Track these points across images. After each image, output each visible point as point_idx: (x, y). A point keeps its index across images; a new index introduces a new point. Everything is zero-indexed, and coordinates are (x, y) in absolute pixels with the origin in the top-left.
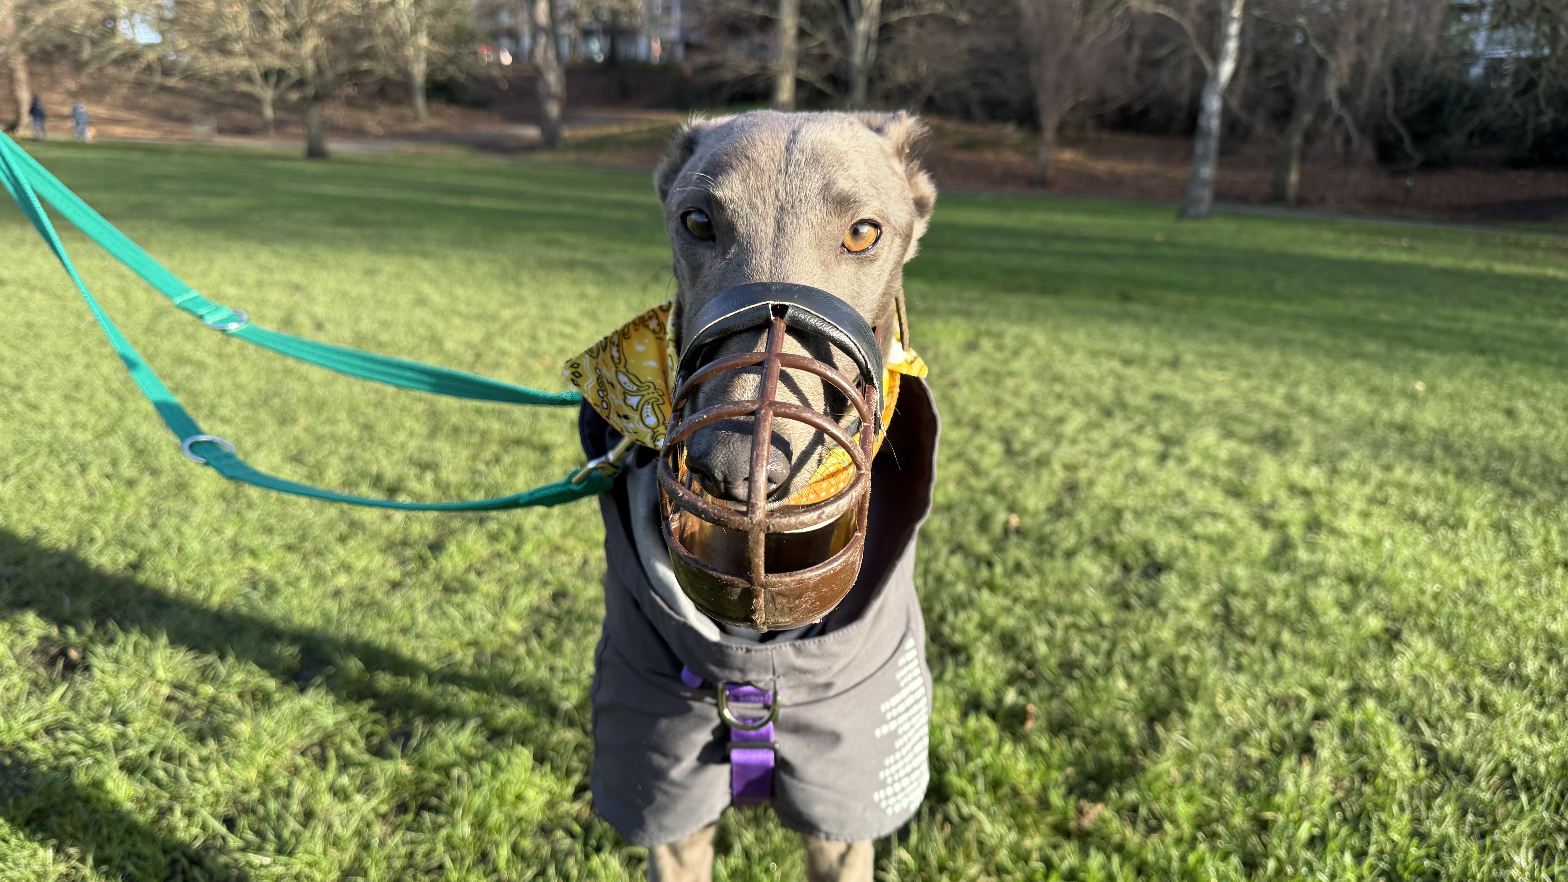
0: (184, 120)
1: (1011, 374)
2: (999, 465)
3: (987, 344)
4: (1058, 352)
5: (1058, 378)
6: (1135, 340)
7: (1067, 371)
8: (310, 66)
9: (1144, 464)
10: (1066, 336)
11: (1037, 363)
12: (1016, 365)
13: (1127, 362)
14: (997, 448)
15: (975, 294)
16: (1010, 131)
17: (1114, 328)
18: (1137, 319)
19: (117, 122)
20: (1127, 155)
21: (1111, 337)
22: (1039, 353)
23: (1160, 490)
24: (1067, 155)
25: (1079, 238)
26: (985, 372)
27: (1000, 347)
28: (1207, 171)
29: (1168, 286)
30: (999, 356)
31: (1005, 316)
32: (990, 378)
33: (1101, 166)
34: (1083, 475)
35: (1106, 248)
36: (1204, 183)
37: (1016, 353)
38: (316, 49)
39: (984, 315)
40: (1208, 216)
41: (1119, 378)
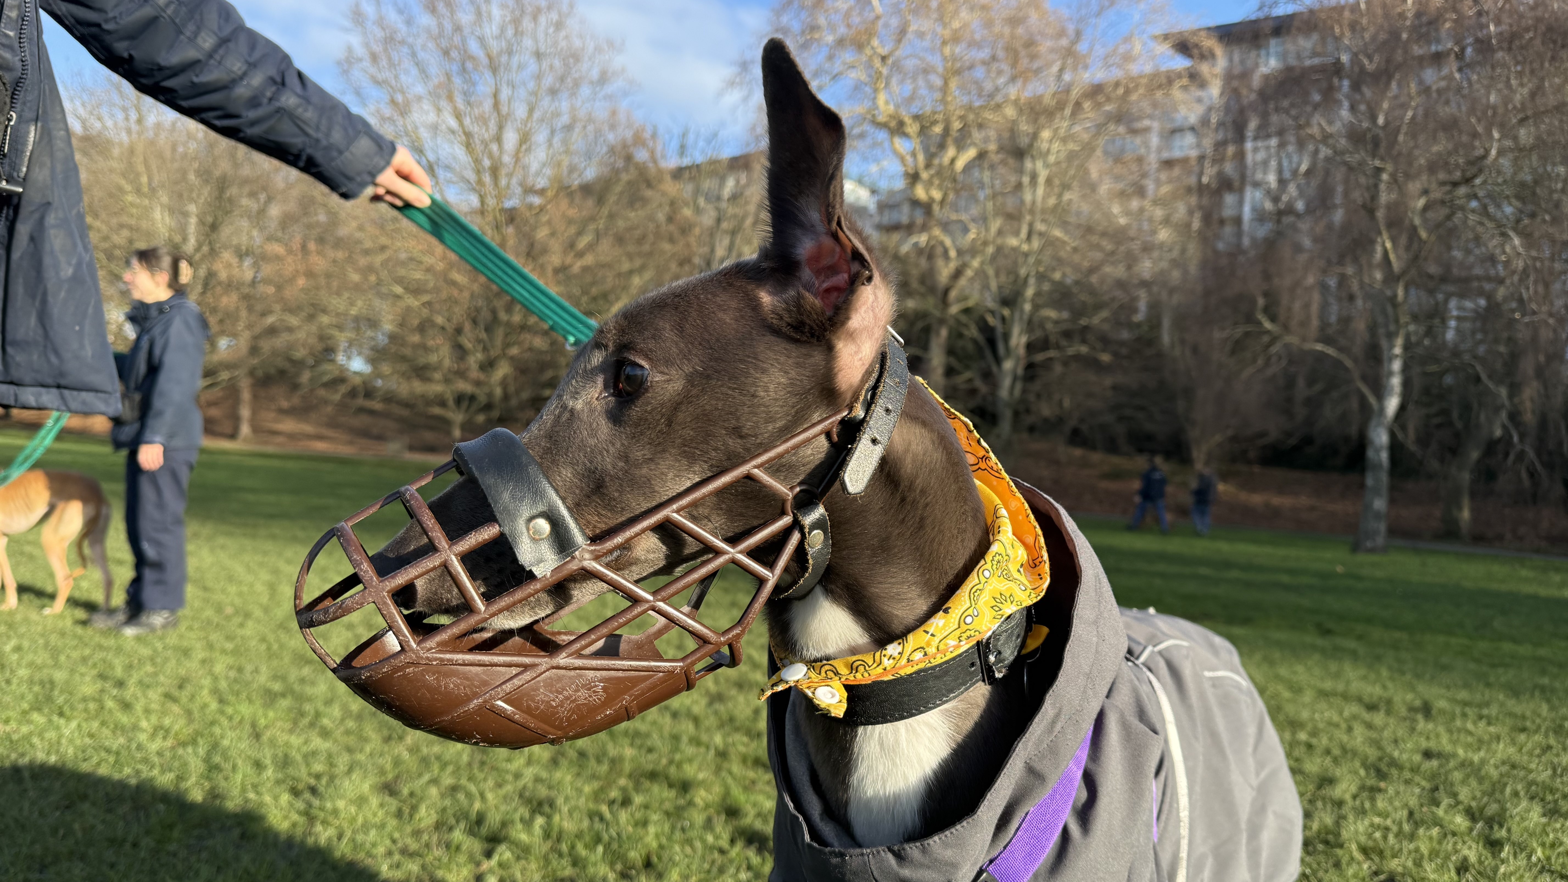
0: (380, 438)
6: (1364, 678)
7: (1304, 715)
8: (498, 392)
9: (1472, 851)
13: (1372, 707)
17: (1333, 667)
18: (1354, 655)
19: (320, 437)
20: (1282, 489)
21: (1337, 676)
25: (1248, 567)
28: (1380, 504)
29: (1369, 620)
33: (1257, 499)
35: (1285, 579)
36: (1378, 516)
38: (505, 378)
40: (1384, 550)
41: (1369, 726)
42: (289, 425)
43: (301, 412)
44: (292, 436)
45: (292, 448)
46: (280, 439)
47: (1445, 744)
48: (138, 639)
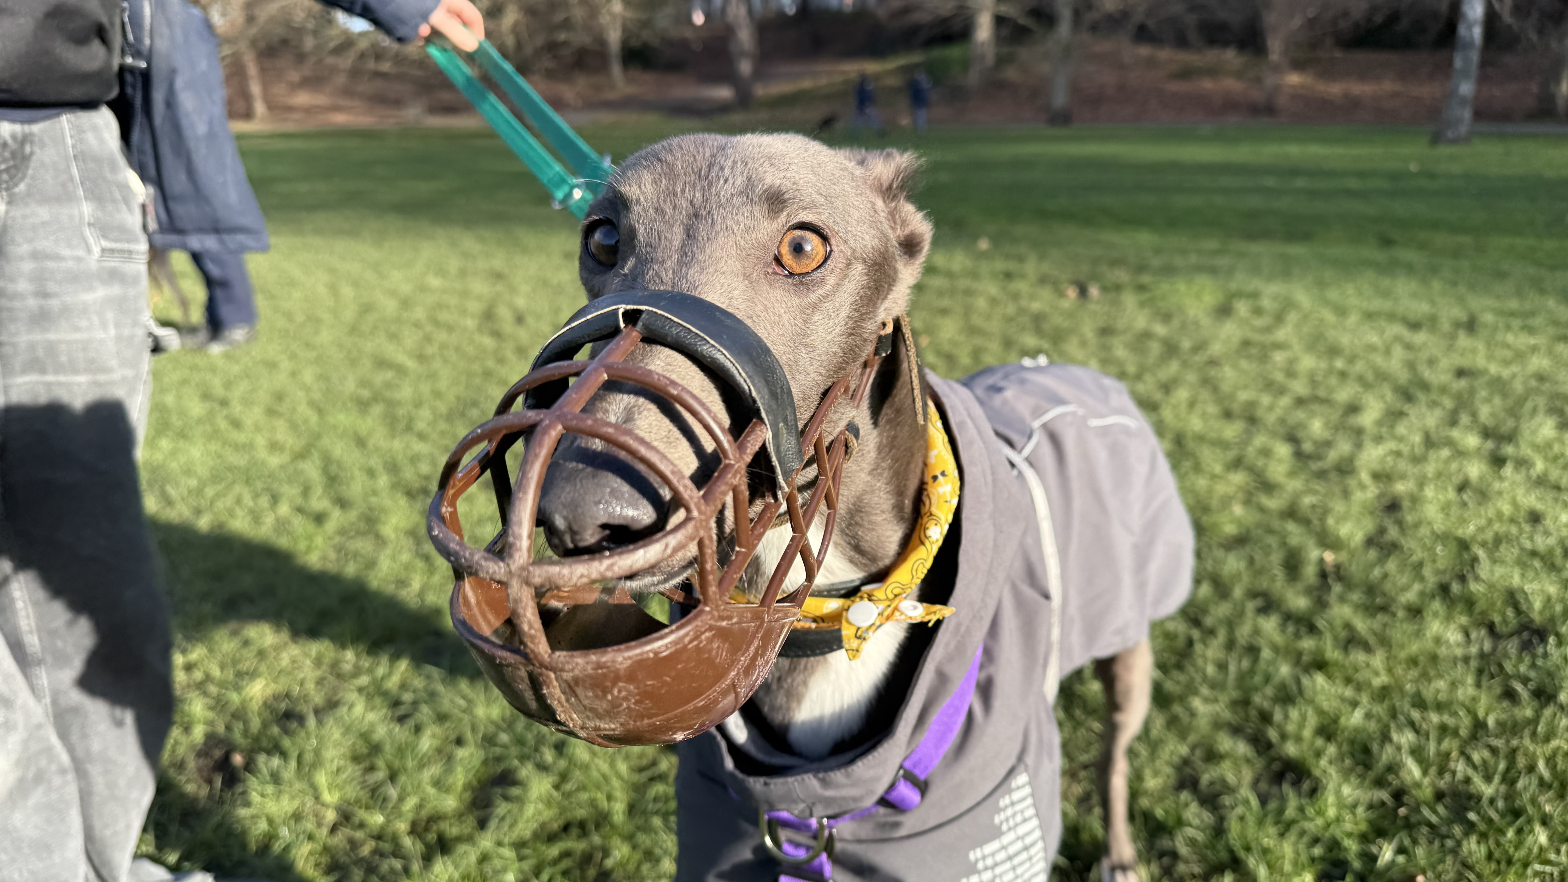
0: (397, 103)
1: (1279, 346)
2: (1292, 474)
3: (1242, 308)
4: (1329, 316)
5: (1334, 351)
6: (1414, 295)
7: (1345, 340)
9: (1475, 470)
10: (1333, 294)
11: (1306, 330)
12: (1282, 334)
13: (1415, 326)
14: (1283, 450)
15: (1212, 244)
16: (1230, 56)
17: (1385, 282)
18: (1410, 269)
20: (1363, 76)
21: (1386, 294)
22: (1306, 317)
23: (1507, 509)
24: (1294, 79)
25: (1315, 172)
26: (1246, 343)
27: (1258, 311)
28: (1466, 88)
29: (1435, 225)
30: (1259, 322)
31: (1255, 270)
32: (1254, 351)
33: (1335, 89)
34: (1401, 488)
35: (1353, 184)
36: (1463, 101)
37: (1279, 318)
39: (1230, 272)
40: (1466, 140)
41: (1409, 347)
42: (303, 98)
43: (312, 82)
44: (309, 111)
45: (312, 124)
46: (296, 116)
47: (1480, 361)
48: (227, 356)
